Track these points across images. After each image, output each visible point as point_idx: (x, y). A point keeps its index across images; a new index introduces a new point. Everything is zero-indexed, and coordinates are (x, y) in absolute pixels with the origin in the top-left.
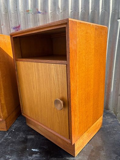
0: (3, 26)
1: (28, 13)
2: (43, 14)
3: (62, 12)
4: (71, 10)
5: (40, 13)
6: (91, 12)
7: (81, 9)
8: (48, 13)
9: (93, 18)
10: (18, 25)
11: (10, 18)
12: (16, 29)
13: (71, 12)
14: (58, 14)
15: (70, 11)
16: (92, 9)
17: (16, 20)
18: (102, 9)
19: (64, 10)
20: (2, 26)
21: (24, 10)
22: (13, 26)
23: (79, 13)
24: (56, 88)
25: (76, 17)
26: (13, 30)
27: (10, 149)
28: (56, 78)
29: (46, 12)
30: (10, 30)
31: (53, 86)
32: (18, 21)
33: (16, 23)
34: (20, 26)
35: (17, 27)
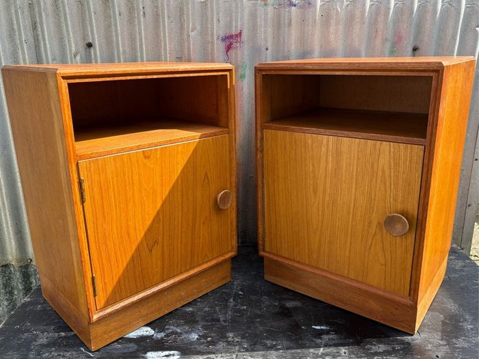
0: (195, 31)
1: (266, 4)
2: (302, 7)
3: (347, 6)
4: (371, 1)
5: (295, 6)
6: (419, 7)
8: (315, 6)
9: (420, 22)
10: (234, 32)
11: (215, 13)
12: (227, 41)
13: (371, 6)
14: (339, 10)
15: (368, 3)
16: (419, 1)
17: (229, 19)
18: (443, 2)
19: (354, 2)
20: (192, 31)
22: (222, 34)
23: (389, 9)
24: (388, 191)
25: (381, 19)
26: (220, 42)
27: (261, 328)
28: (392, 171)
29: (310, 4)
30: (213, 43)
31: (380, 188)
32: (237, 21)
33: (229, 25)
34: (240, 34)
35: (231, 37)
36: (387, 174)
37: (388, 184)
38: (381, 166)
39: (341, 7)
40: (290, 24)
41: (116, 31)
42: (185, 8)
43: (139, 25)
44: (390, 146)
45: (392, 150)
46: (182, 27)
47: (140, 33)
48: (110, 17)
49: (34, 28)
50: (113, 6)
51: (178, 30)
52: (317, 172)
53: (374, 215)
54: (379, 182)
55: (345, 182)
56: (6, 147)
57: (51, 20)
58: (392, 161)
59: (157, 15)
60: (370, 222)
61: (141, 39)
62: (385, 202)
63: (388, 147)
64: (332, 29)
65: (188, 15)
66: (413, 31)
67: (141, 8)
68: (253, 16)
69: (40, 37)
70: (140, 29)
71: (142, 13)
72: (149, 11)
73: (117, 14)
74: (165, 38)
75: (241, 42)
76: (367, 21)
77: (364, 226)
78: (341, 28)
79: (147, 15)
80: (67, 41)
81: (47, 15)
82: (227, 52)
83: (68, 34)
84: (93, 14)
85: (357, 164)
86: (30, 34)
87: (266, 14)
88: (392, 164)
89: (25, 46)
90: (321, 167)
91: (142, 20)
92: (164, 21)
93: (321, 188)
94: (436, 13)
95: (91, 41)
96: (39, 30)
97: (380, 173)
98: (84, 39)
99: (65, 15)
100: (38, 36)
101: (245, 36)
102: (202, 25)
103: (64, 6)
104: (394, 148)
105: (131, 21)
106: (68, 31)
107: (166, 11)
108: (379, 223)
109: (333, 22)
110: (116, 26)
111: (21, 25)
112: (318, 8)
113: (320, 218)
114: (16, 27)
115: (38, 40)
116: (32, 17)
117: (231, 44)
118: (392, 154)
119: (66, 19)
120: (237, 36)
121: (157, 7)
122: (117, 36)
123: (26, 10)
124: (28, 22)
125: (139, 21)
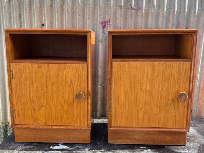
0: (89, 20)
1: (121, 9)
2: (137, 10)
3: (156, 10)
4: (167, 8)
5: (133, 9)
6: (188, 11)
7: (177, 8)
8: (142, 9)
9: (188, 18)
10: (106, 20)
11: (99, 12)
12: (103, 24)
15: (165, 9)
16: (188, 9)
17: (104, 15)
18: (198, 9)
19: (159, 8)
20: (88, 19)
21: (116, 5)
22: (101, 21)
23: (175, 12)
24: (176, 83)
25: (171, 16)
26: (100, 24)
27: (117, 147)
28: (178, 74)
29: (140, 9)
30: (97, 25)
31: (173, 83)
32: (108, 15)
33: (104, 17)
34: (109, 21)
35: (105, 22)
36: (176, 76)
37: (176, 80)
38: (173, 73)
39: (154, 10)
40: (131, 17)
41: (55, 18)
42: (85, 9)
43: (65, 16)
44: (177, 63)
45: (178, 65)
46: (84, 18)
47: (65, 20)
48: (53, 13)
49: (20, 17)
50: (55, 9)
51: (82, 19)
52: (142, 80)
53: (170, 95)
54: (172, 80)
55: (156, 83)
56: (3, 69)
57: (28, 14)
58: (178, 70)
59: (73, 12)
60: (168, 99)
61: (66, 22)
62: (175, 88)
63: (176, 64)
64: (150, 20)
65: (87, 13)
66: (185, 22)
67: (67, 9)
68: (115, 13)
69: (22, 21)
70: (66, 18)
71: (67, 11)
72: (70, 11)
73: (56, 11)
74: (76, 22)
75: (110, 25)
76: (165, 16)
77: (165, 101)
78: (154, 19)
79: (69, 12)
80: (33, 23)
81: (26, 12)
82: (103, 29)
83: (34, 20)
84: (46, 12)
85: (162, 74)
86: (18, 20)
87: (121, 13)
88: (178, 71)
89: (15, 24)
90: (145, 77)
91: (67, 14)
92: (76, 15)
93: (144, 87)
94: (195, 14)
95: (44, 23)
96: (22, 18)
97: (173, 76)
98: (41, 22)
99: (34, 12)
100: (21, 20)
101: (111, 22)
102: (93, 17)
103: (34, 8)
104: (179, 65)
105: (62, 14)
106: (34, 19)
107: (77, 11)
108: (172, 99)
109: (150, 16)
110: (55, 17)
111: (15, 15)
112: (144, 10)
113: (144, 103)
114: (12, 17)
115: (21, 22)
116: (20, 12)
117: (105, 25)
118: (178, 67)
119: (34, 14)
120: (108, 22)
121: (73, 9)
122: (55, 21)
123: (17, 9)
124: (18, 15)
125: (65, 15)
